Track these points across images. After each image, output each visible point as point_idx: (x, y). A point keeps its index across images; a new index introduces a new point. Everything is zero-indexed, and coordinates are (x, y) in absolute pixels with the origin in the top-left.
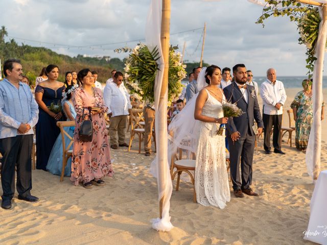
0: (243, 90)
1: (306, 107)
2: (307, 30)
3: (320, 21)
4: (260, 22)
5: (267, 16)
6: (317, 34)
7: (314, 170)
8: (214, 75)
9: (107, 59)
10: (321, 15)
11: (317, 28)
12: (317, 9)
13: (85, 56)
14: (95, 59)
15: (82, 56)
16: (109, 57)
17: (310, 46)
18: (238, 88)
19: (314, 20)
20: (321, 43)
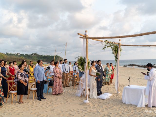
0: (100, 67)
1: (109, 72)
2: (115, 51)
3: (118, 48)
4: (103, 49)
5: (105, 47)
6: (118, 52)
7: (118, 89)
8: (94, 63)
9: (18, 54)
10: (118, 46)
11: (117, 50)
12: (117, 45)
13: (9, 53)
14: (14, 54)
15: (8, 53)
16: (19, 54)
17: (116, 55)
18: (99, 67)
19: (117, 48)
20: (119, 54)
